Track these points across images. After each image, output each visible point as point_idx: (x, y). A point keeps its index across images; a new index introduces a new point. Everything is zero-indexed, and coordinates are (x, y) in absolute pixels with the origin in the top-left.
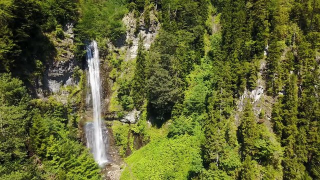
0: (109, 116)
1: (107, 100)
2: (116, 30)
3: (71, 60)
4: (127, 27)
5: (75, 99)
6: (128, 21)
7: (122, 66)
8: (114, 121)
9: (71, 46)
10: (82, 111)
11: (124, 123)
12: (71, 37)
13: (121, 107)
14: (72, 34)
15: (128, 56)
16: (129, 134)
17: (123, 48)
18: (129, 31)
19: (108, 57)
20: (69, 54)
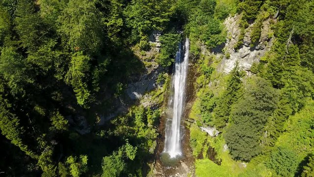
0: (189, 120)
1: (189, 104)
3: (156, 69)
5: (158, 99)
6: (231, 25)
7: (212, 76)
8: (194, 124)
9: (156, 56)
10: (164, 108)
11: (202, 130)
12: (157, 46)
14: (158, 42)
15: (222, 65)
16: (205, 142)
17: (218, 56)
18: (230, 39)
19: (199, 61)
20: (153, 65)
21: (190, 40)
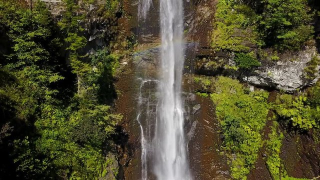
0: (208, 64)
8: (222, 78)
10: (125, 44)
11: (252, 89)
13: (252, 37)
16: (269, 123)
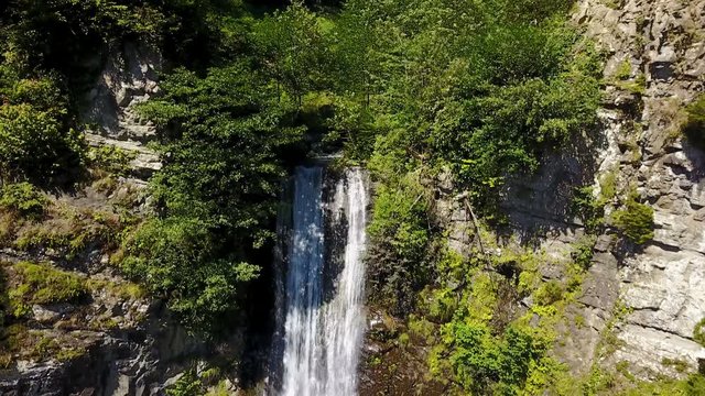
2: (505, 100)
3: (134, 336)
4: (610, 68)
9: (129, 237)
12: (138, 164)
14: (144, 140)
15: (592, 317)
17: (556, 250)
18: (631, 109)
19: (434, 300)
20: (108, 297)
21: (374, 179)
